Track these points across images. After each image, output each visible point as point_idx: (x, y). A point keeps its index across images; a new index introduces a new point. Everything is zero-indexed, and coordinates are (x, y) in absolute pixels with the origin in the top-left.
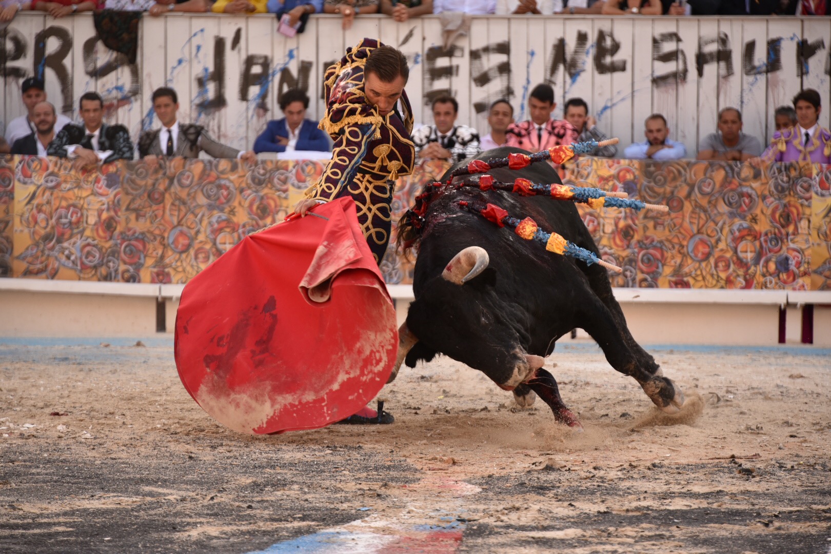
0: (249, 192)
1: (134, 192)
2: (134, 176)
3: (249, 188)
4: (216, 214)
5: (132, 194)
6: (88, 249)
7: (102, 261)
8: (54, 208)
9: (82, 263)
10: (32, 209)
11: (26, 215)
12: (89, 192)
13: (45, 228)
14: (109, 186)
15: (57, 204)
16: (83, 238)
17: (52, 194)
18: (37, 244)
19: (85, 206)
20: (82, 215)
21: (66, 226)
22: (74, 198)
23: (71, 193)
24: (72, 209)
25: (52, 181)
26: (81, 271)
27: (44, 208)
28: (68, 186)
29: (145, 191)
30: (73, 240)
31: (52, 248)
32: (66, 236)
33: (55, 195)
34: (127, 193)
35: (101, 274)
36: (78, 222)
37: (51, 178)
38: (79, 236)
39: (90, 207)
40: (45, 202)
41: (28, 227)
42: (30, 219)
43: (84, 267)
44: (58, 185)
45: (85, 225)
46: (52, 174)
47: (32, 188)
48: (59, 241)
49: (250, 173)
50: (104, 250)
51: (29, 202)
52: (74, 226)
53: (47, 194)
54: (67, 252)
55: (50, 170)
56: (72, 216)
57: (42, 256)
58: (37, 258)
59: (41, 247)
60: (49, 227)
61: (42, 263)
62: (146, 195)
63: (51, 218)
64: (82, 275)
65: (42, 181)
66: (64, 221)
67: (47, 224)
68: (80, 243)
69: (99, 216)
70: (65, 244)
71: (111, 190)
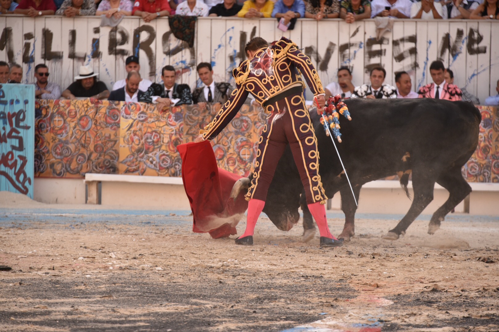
0: (260, 124)
1: (191, 124)
2: (191, 114)
3: (260, 122)
4: (240, 137)
5: (190, 125)
6: (163, 157)
7: (172, 164)
8: (144, 132)
9: (160, 166)
10: (130, 134)
11: (127, 137)
12: (164, 124)
13: (138, 145)
14: (176, 120)
15: (146, 131)
16: (161, 151)
17: (142, 125)
18: (133, 154)
19: (162, 132)
20: (160, 137)
21: (150, 144)
22: (155, 127)
23: (154, 124)
24: (154, 133)
25: (142, 117)
26: (159, 171)
27: (137, 133)
28: (152, 120)
29: (197, 123)
30: (154, 152)
31: (142, 157)
32: (151, 150)
33: (144, 125)
34: (187, 125)
35: (171, 172)
36: (158, 141)
37: (142, 115)
38: (158, 150)
39: (165, 132)
40: (138, 130)
41: (128, 144)
42: (129, 139)
43: (161, 168)
44: (146, 119)
45: (162, 143)
46: (143, 113)
47: (131, 121)
48: (146, 153)
49: (260, 113)
50: (173, 158)
51: (129, 130)
52: (155, 144)
53: (140, 124)
54: (151, 159)
55: (142, 110)
56: (154, 138)
57: (136, 161)
58: (133, 162)
59: (136, 156)
60: (141, 144)
61: (136, 165)
62: (198, 126)
63: (142, 139)
64: (160, 173)
65: (137, 117)
66: (149, 140)
67: (140, 142)
68: (159, 154)
69: (170, 138)
70: (150, 155)
71: (177, 122)
